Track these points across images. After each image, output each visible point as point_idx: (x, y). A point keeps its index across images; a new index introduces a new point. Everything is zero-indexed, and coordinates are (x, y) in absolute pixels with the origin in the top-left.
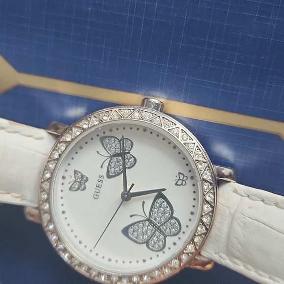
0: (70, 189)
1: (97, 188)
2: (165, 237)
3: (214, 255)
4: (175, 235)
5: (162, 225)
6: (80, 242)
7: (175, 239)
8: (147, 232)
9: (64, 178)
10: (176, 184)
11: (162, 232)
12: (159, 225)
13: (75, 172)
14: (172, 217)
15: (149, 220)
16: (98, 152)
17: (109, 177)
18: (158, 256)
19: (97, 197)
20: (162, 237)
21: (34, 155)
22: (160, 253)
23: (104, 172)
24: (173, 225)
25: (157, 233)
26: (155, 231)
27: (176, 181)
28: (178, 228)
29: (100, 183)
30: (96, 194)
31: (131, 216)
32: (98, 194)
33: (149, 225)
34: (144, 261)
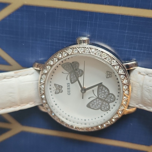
0: (55, 93)
1: (68, 90)
2: (109, 104)
3: (136, 105)
4: (113, 101)
5: (106, 99)
6: (69, 116)
7: (114, 103)
8: (99, 104)
9: (50, 89)
10: (107, 78)
11: (106, 102)
12: (104, 99)
13: (55, 85)
14: (109, 94)
15: (98, 98)
16: (63, 72)
17: (72, 83)
18: (107, 113)
19: (69, 94)
20: (107, 104)
21: (33, 83)
22: (108, 111)
23: (69, 81)
24: (111, 97)
25: (104, 103)
26: (103, 102)
27: (106, 76)
28: (114, 98)
29: (69, 87)
30: (68, 92)
31: (89, 98)
32: (69, 92)
33: (99, 100)
34: (102, 117)
